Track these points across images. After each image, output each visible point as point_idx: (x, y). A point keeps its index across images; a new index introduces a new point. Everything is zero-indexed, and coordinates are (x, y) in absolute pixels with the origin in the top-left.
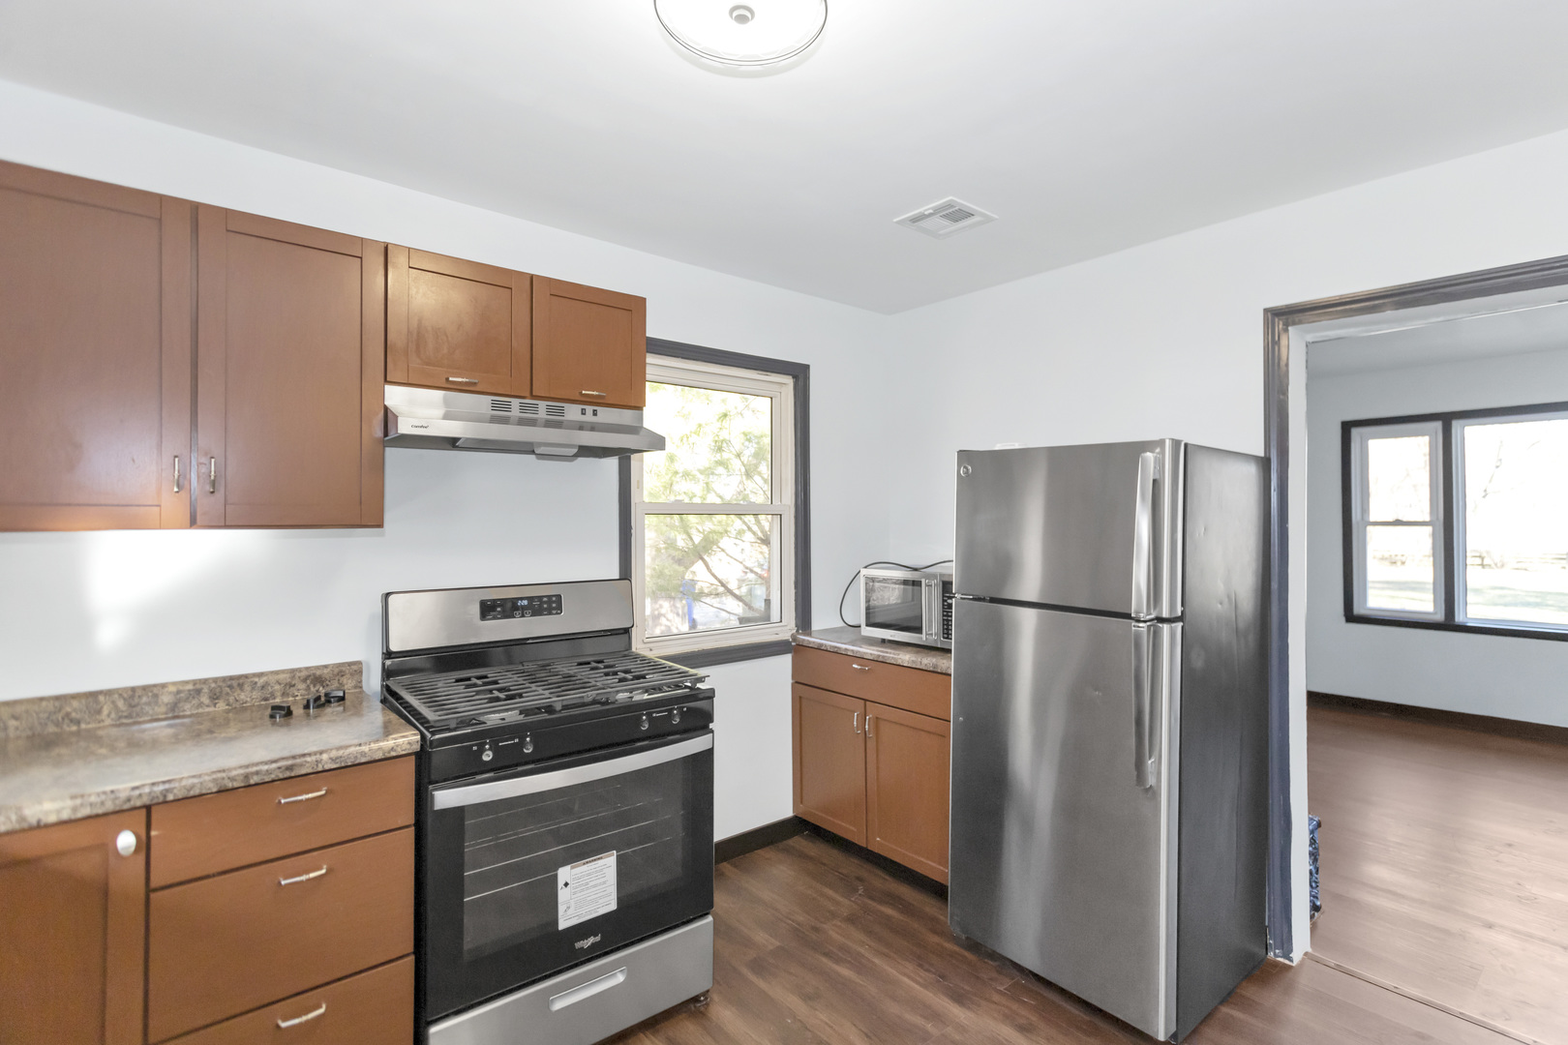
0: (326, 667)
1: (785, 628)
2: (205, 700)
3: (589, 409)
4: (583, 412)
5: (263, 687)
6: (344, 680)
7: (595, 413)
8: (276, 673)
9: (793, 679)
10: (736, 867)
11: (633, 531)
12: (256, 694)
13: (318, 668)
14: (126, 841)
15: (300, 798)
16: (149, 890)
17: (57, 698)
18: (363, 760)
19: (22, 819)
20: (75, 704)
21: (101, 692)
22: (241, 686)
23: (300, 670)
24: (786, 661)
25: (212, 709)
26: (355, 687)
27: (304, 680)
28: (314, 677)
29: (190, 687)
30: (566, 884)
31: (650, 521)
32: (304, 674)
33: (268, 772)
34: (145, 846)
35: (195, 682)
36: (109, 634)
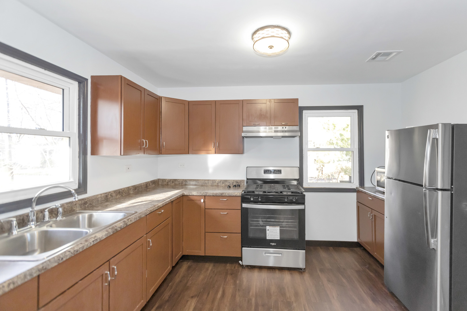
0: (239, 180)
1: (355, 184)
2: (222, 183)
3: (284, 127)
4: (283, 128)
5: (229, 182)
6: (242, 183)
7: (286, 128)
8: (231, 180)
9: (357, 200)
10: (334, 249)
11: (303, 155)
12: (228, 183)
13: (237, 180)
14: (202, 201)
15: (223, 200)
16: (205, 209)
17: (205, 180)
18: (232, 195)
19: (192, 194)
20: (206, 181)
21: (209, 180)
22: (226, 182)
23: (235, 180)
24: (355, 194)
25: (222, 185)
26: (243, 185)
27: (235, 182)
28: (237, 181)
29: (220, 181)
30: (268, 230)
31: (309, 153)
32: (235, 181)
33: (219, 194)
34: (204, 202)
35: (220, 180)
36: (211, 171)
